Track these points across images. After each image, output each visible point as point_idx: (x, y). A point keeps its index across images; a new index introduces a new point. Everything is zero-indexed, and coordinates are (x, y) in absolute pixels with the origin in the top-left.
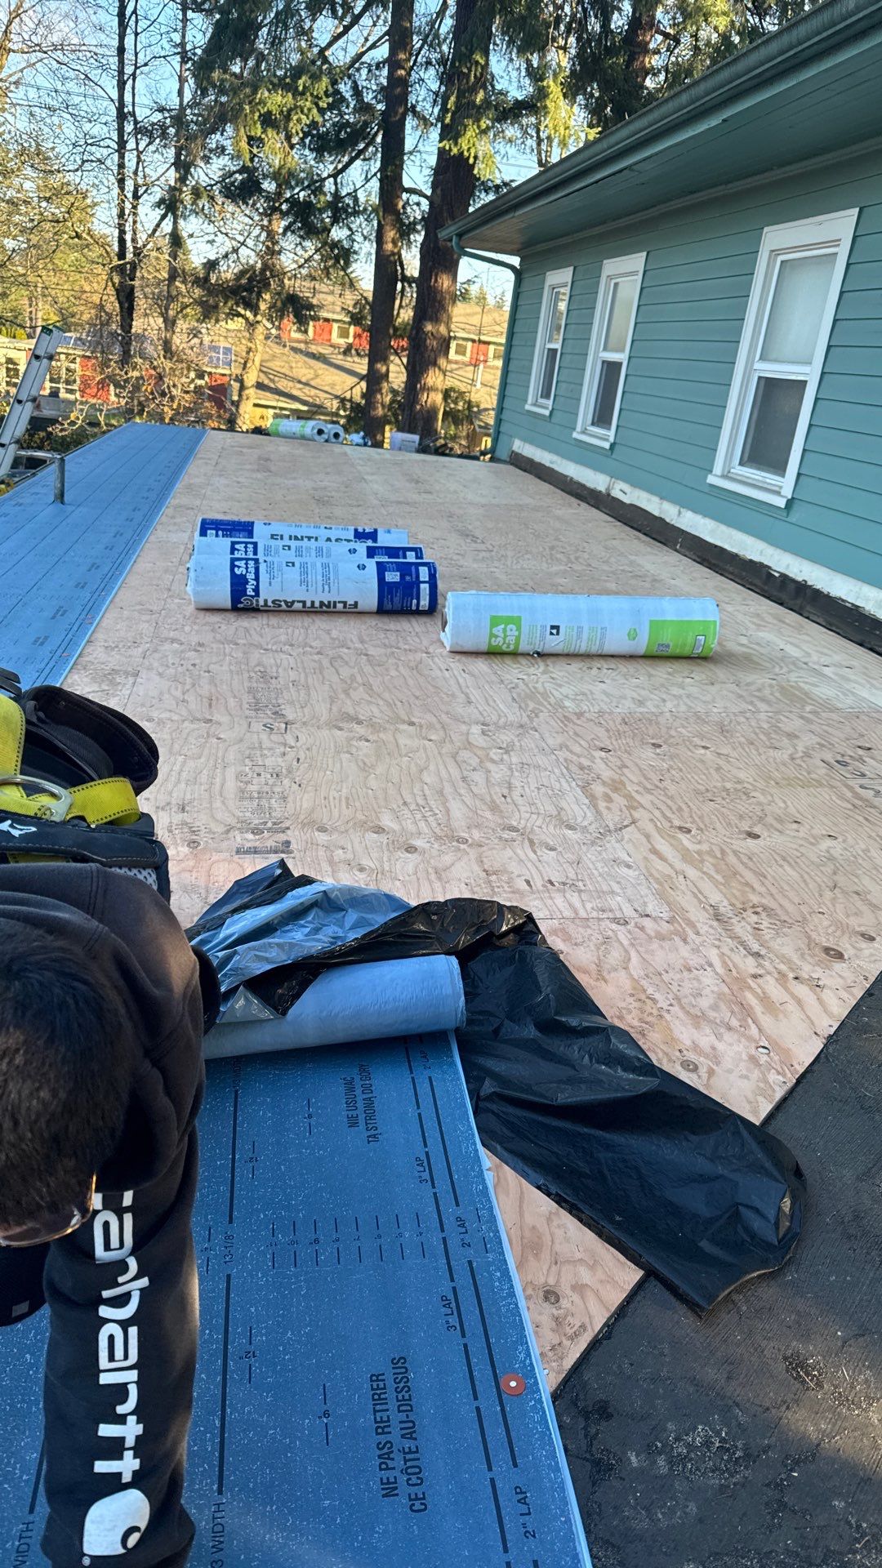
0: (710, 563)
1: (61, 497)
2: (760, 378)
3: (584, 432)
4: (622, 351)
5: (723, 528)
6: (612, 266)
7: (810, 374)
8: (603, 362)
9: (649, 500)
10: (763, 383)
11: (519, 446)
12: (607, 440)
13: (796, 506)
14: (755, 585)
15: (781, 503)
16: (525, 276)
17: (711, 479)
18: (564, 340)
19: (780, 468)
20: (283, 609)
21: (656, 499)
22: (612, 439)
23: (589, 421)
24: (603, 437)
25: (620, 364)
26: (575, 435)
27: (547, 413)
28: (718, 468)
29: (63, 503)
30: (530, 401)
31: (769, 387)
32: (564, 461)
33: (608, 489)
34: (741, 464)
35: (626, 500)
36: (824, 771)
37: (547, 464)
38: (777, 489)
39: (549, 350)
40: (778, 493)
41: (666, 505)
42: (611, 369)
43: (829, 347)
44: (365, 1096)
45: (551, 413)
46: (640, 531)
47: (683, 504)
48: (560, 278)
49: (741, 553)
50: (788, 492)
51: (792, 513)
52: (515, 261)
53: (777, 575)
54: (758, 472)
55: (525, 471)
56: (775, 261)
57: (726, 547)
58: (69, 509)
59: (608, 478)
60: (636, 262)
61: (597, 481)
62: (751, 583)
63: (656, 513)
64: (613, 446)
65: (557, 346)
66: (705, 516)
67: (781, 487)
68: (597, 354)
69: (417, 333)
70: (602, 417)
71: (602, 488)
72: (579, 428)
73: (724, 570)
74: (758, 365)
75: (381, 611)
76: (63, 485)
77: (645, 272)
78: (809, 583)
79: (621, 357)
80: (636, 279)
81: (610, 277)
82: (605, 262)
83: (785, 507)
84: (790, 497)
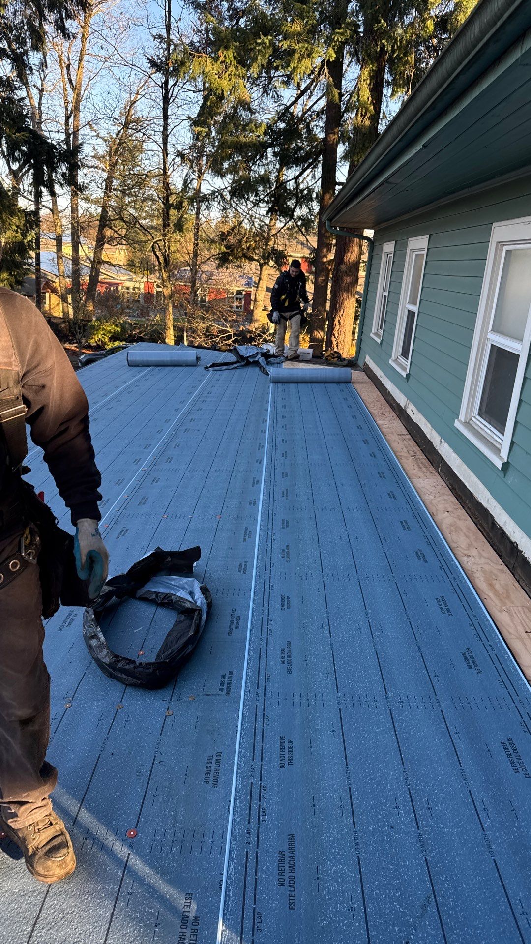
0: (456, 493)
2: (492, 344)
3: (395, 361)
4: (416, 305)
5: (465, 466)
6: (412, 243)
7: (522, 351)
8: (407, 310)
9: (425, 424)
10: (494, 349)
11: (369, 361)
13: (510, 471)
14: (484, 528)
15: (499, 466)
16: (374, 245)
17: (457, 424)
18: (389, 291)
21: (429, 426)
22: (407, 370)
23: (400, 353)
24: (402, 367)
25: (415, 315)
26: (391, 362)
27: (380, 341)
28: (462, 417)
30: (373, 331)
32: (386, 378)
33: (405, 407)
34: (479, 414)
35: (414, 419)
37: (379, 378)
38: (498, 448)
39: (385, 296)
40: (499, 453)
41: (434, 433)
42: (411, 314)
46: (419, 447)
47: (443, 436)
48: (389, 248)
49: (476, 495)
50: (504, 456)
51: (508, 475)
52: (372, 233)
53: (499, 528)
54: (490, 427)
55: (369, 378)
56: (502, 250)
57: (466, 484)
59: (406, 399)
60: (424, 241)
61: (401, 399)
63: (429, 437)
64: (408, 375)
66: (454, 451)
67: (501, 448)
68: (405, 305)
70: (405, 354)
71: (402, 405)
72: (393, 357)
74: (491, 335)
77: (428, 249)
78: (520, 548)
79: (415, 309)
80: (424, 254)
81: (413, 251)
82: (410, 239)
83: (502, 469)
84: (506, 460)
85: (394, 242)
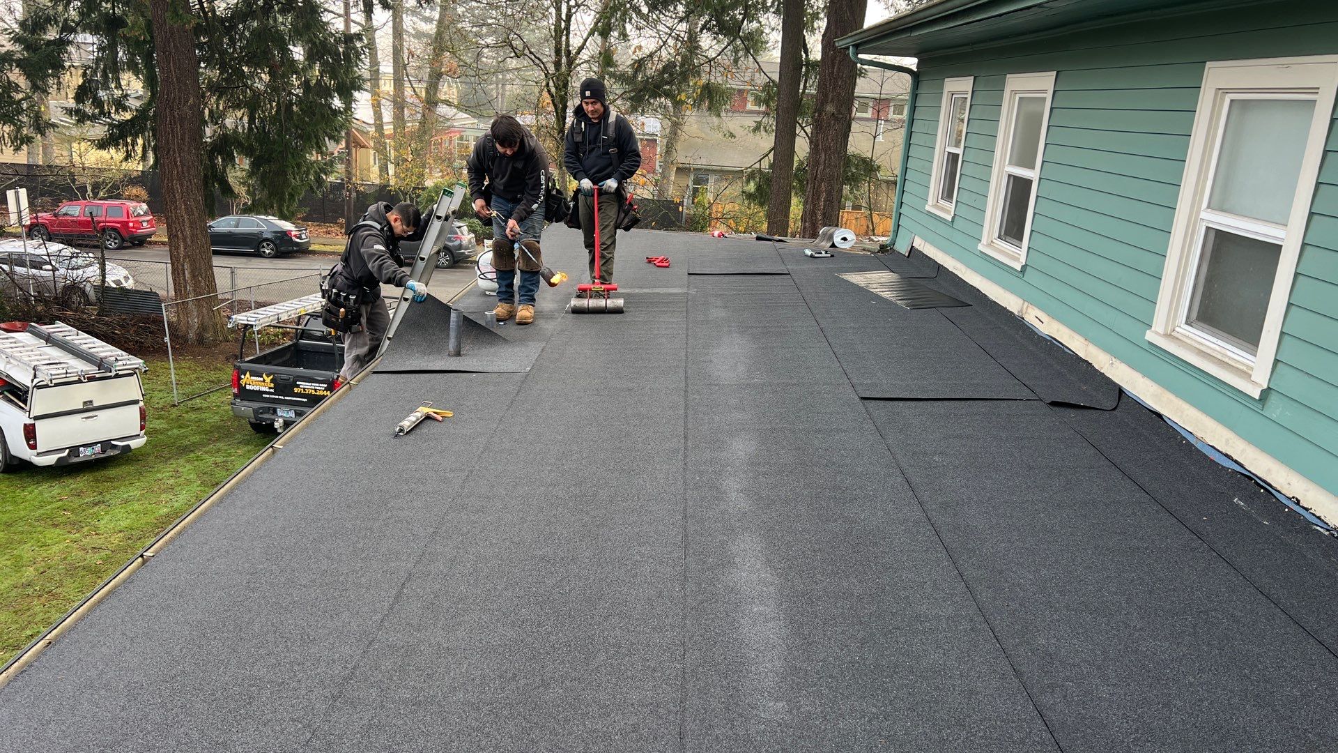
2: (1208, 228)
3: (991, 244)
4: (1033, 168)
6: (1016, 81)
7: (1286, 238)
8: (1010, 176)
9: (1072, 338)
10: (1212, 235)
11: (919, 244)
12: (1017, 260)
13: (1273, 398)
15: (1252, 390)
16: (922, 81)
17: (1150, 336)
18: (965, 146)
19: (1248, 340)
21: (1082, 340)
22: (1023, 260)
23: (996, 234)
24: (1014, 255)
25: (1030, 182)
26: (981, 247)
27: (949, 217)
28: (1159, 323)
30: (930, 202)
31: (1221, 243)
32: (970, 271)
33: (1020, 312)
34: (1190, 323)
35: (1042, 329)
37: (951, 269)
38: (1245, 369)
39: (949, 153)
40: (1246, 375)
41: (1094, 349)
42: (1019, 185)
43: (1312, 213)
45: (953, 218)
47: (1115, 353)
48: (959, 86)
50: (1262, 378)
51: (1272, 406)
52: (911, 62)
56: (1222, 100)
59: (1022, 301)
60: (1044, 80)
61: (1008, 300)
63: (1082, 355)
65: (959, 151)
66: (1145, 375)
67: (1252, 369)
68: (1003, 167)
70: (1011, 232)
71: (1014, 309)
72: (984, 240)
74: (1206, 215)
77: (1055, 92)
79: (1033, 174)
80: (1044, 99)
81: (1015, 92)
82: (1008, 76)
83: (1260, 400)
84: (1265, 387)
85: (972, 78)
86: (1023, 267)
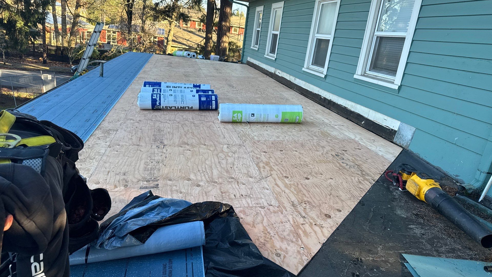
0: (304, 94)
1: (102, 75)
2: (317, 39)
3: (267, 55)
4: (278, 31)
5: (307, 84)
6: (274, 6)
7: (331, 37)
8: (273, 34)
9: (287, 75)
10: (318, 40)
11: (249, 59)
12: (274, 57)
13: (328, 77)
14: (317, 101)
15: (323, 76)
16: (250, 8)
17: (303, 69)
18: (261, 27)
19: (323, 66)
20: (169, 109)
21: (288, 75)
22: (275, 57)
23: (269, 52)
24: (273, 57)
25: (277, 35)
26: (265, 56)
27: (257, 49)
28: (305, 66)
29: (102, 77)
30: (252, 46)
31: (319, 41)
32: (262, 64)
33: (275, 72)
34: (312, 65)
35: (280, 75)
36: (331, 158)
37: (257, 65)
38: (322, 72)
39: (257, 30)
40: (322, 73)
41: (291, 77)
42: (275, 36)
43: (336, 29)
44: (169, 270)
45: (258, 49)
46: (284, 85)
47: (296, 76)
48: (260, 9)
49: (313, 91)
50: (325, 73)
51: (327, 79)
52: (247, 4)
53: (323, 98)
54: (317, 67)
55: (251, 67)
56: (320, 4)
57: (308, 89)
58: (104, 79)
59: (275, 69)
60: (281, 4)
61: (271, 70)
62: (316, 100)
63: (289, 79)
64: (276, 59)
65: (260, 29)
66: (302, 80)
67: (323, 71)
68: (271, 32)
69: (220, 25)
70: (273, 51)
71: (273, 72)
72: (266, 54)
73: (308, 96)
74: (316, 35)
75: (200, 109)
76: (103, 71)
77: (284, 7)
78: (332, 100)
79: (278, 33)
80: (281, 10)
81: (274, 9)
82: (273, 4)
83: (325, 78)
84: (326, 74)
85: (263, 6)
86: (275, 59)
